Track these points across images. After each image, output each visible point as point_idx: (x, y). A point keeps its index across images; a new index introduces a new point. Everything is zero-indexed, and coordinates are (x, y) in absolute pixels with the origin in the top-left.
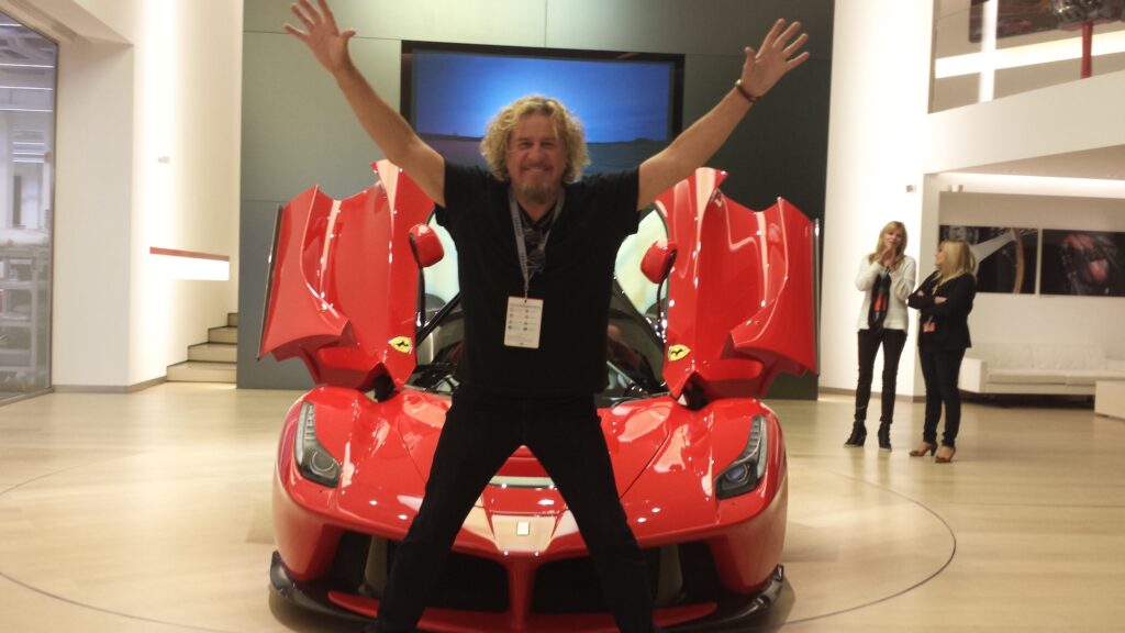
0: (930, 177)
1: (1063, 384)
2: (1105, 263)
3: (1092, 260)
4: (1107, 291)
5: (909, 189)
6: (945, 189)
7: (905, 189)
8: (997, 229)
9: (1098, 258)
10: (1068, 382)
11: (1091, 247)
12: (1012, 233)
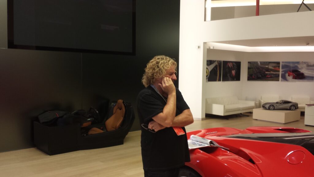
0: (205, 43)
1: (240, 110)
2: (235, 71)
3: (232, 70)
4: (235, 79)
5: (199, 47)
6: (208, 48)
7: (197, 47)
8: (213, 61)
9: (234, 70)
10: (241, 109)
11: (232, 66)
12: (216, 62)
